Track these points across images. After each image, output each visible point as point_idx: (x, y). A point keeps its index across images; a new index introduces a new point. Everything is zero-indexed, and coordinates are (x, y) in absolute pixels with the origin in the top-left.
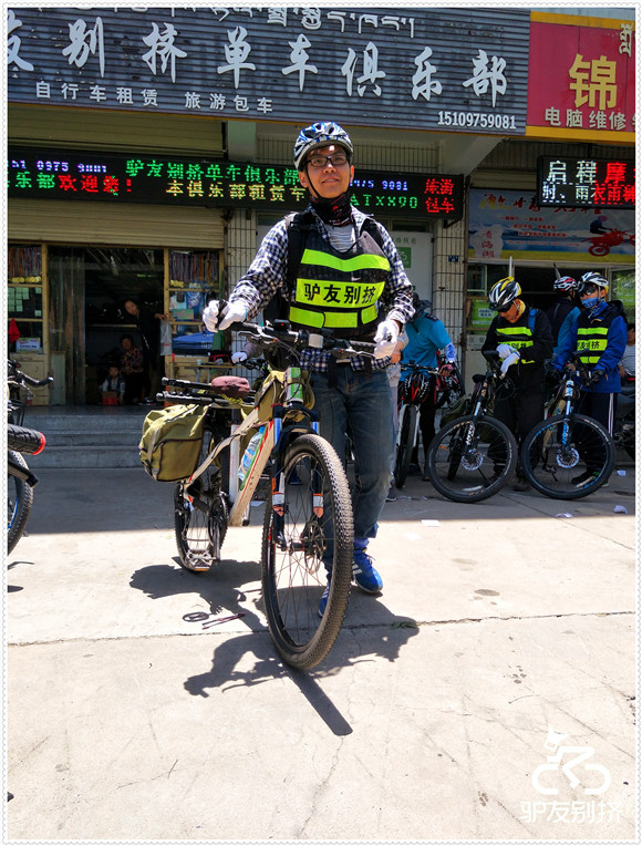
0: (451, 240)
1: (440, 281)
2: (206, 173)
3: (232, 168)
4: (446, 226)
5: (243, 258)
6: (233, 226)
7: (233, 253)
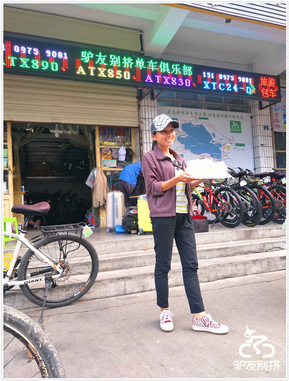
1: (261, 140)
2: (135, 64)
3: (151, 62)
4: (261, 108)
6: (143, 104)
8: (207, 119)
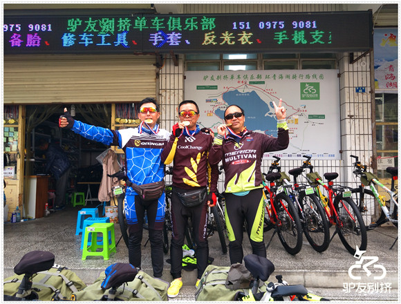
0: (357, 73)
1: (349, 110)
2: (134, 25)
3: (156, 19)
4: (352, 61)
5: (172, 97)
6: (164, 72)
7: (164, 94)
8: (263, 83)
